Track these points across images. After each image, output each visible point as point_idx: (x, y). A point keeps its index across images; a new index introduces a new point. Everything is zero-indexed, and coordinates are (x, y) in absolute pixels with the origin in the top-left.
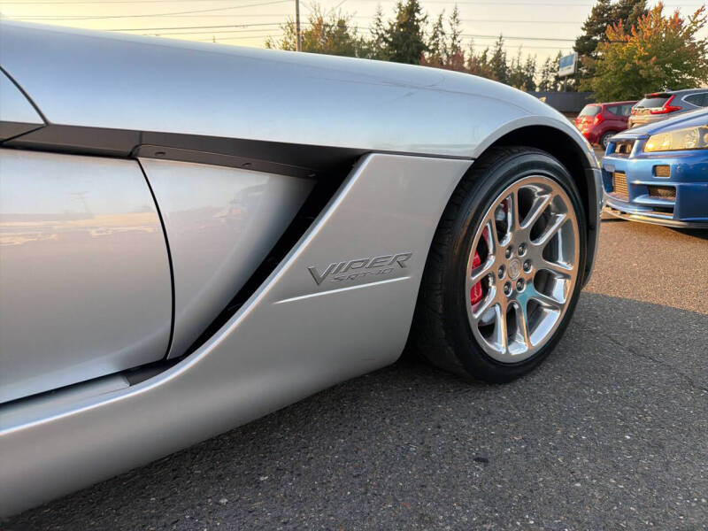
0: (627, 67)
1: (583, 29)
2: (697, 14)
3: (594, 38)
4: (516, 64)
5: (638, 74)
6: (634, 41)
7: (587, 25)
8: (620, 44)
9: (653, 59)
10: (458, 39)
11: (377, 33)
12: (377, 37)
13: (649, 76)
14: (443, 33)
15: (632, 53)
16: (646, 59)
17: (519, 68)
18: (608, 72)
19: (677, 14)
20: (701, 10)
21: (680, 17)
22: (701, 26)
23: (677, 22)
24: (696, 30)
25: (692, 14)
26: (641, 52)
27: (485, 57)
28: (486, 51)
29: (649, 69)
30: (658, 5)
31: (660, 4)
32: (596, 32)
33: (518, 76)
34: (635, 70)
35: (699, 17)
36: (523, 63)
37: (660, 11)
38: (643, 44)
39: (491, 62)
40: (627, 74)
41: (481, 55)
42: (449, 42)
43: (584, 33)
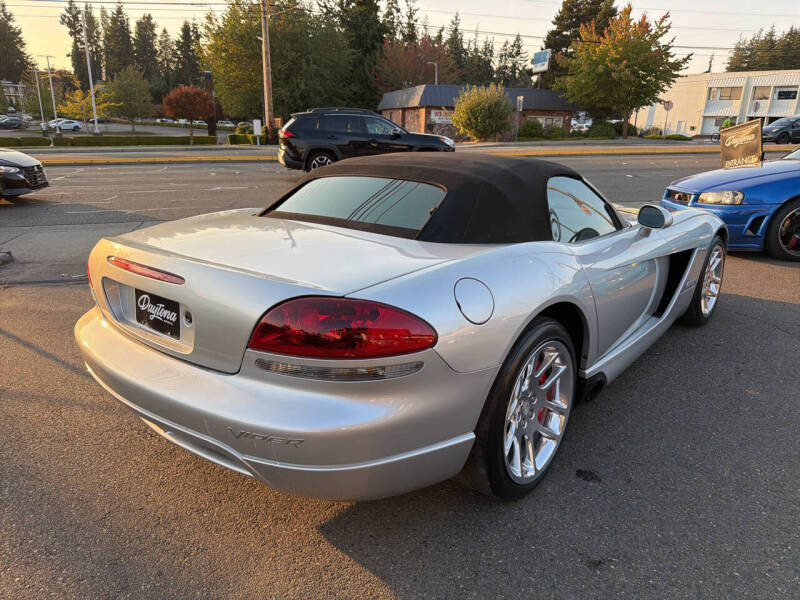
0: (601, 68)
1: (554, 23)
2: (662, 20)
3: (565, 33)
4: (472, 47)
5: (610, 76)
6: (607, 42)
7: (558, 19)
8: (593, 45)
9: (625, 62)
10: (415, 17)
11: (326, 7)
12: (325, 10)
13: (620, 79)
14: (398, 11)
15: (605, 54)
16: (617, 61)
17: (476, 50)
18: (581, 72)
19: (644, 18)
20: (666, 17)
21: (647, 20)
22: (666, 31)
23: (644, 25)
24: (661, 35)
25: (658, 20)
26: (613, 54)
27: (440, 37)
28: (441, 31)
29: (621, 71)
30: (627, 6)
31: (629, 5)
32: (567, 28)
33: (476, 60)
34: (608, 72)
35: (665, 24)
36: (481, 46)
37: (629, 14)
38: (615, 47)
39: (447, 42)
40: (599, 75)
41: (436, 35)
42: (405, 20)
43: (555, 28)
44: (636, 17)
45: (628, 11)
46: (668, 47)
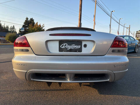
3: (26, 25)
4: (4, 26)
7: (24, 23)
20: (44, 25)
33: (5, 29)
38: (36, 28)
44: (39, 24)
45: (37, 23)
46: (44, 29)
